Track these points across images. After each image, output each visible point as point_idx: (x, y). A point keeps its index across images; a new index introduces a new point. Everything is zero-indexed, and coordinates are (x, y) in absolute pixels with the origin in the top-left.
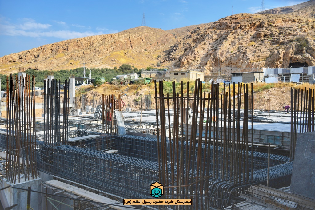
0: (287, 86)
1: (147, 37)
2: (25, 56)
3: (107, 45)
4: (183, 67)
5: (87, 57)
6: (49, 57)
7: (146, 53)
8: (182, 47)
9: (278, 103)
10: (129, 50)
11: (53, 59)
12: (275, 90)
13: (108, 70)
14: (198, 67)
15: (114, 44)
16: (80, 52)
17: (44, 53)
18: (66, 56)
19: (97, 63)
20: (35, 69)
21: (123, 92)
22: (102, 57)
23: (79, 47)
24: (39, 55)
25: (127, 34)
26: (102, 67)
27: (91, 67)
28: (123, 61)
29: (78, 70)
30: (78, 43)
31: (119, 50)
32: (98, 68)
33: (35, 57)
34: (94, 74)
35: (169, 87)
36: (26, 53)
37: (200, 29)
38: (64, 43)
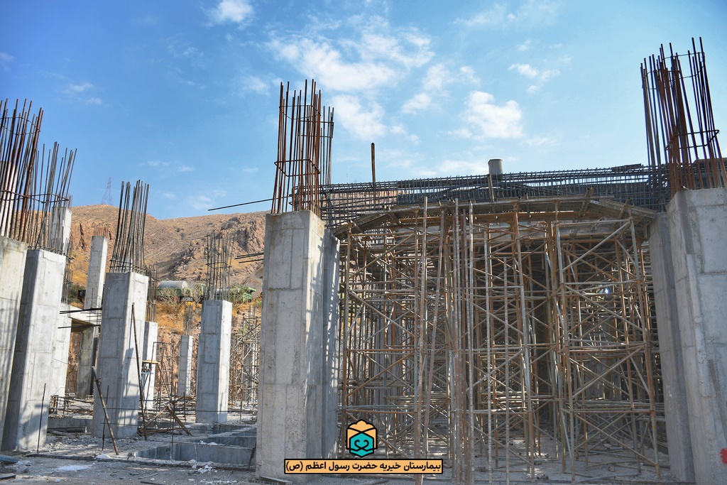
8: (203, 256)
10: (76, 253)
37: (241, 221)
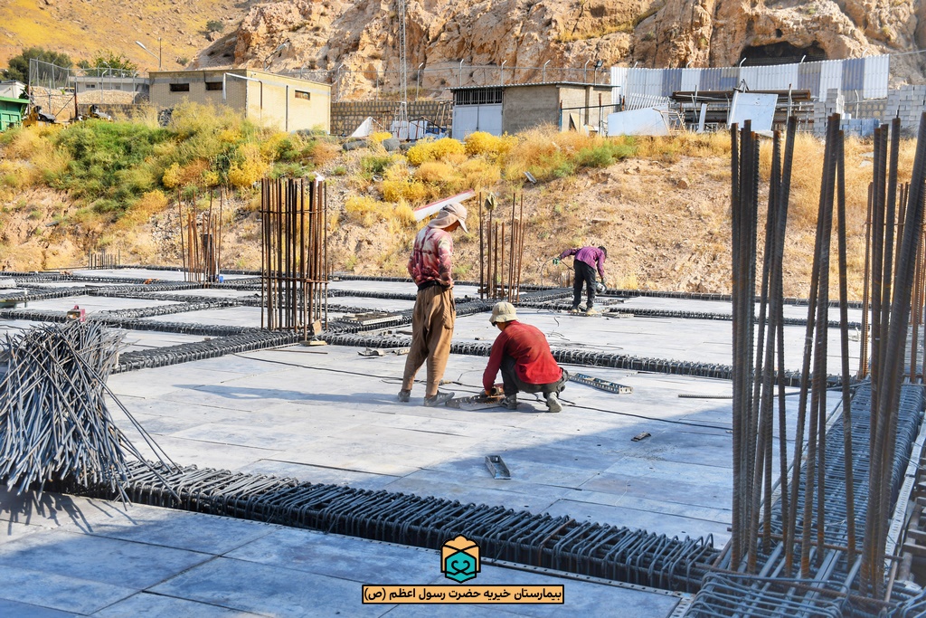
0: (704, 152)
4: (245, 59)
9: (643, 244)
12: (637, 170)
14: (317, 58)
35: (108, 148)
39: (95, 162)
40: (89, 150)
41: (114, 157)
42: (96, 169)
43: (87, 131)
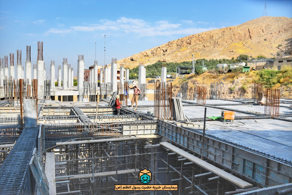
1: (267, 27)
2: (156, 51)
3: (226, 38)
5: (207, 49)
6: (174, 51)
7: (266, 43)
10: (247, 41)
11: (178, 53)
13: (225, 61)
15: (233, 36)
16: (201, 45)
17: (170, 48)
18: (189, 49)
19: (216, 54)
20: (163, 62)
21: (220, 80)
22: (221, 49)
23: (200, 41)
24: (167, 50)
25: (246, 26)
26: (220, 58)
27: (210, 58)
28: (242, 52)
29: (198, 62)
30: (199, 38)
31: (238, 41)
32: (216, 59)
33: (164, 52)
34: (212, 64)
36: (157, 49)
38: (187, 38)
39: (265, 78)
40: (263, 75)
41: (268, 77)
42: (265, 79)
43: (263, 72)
